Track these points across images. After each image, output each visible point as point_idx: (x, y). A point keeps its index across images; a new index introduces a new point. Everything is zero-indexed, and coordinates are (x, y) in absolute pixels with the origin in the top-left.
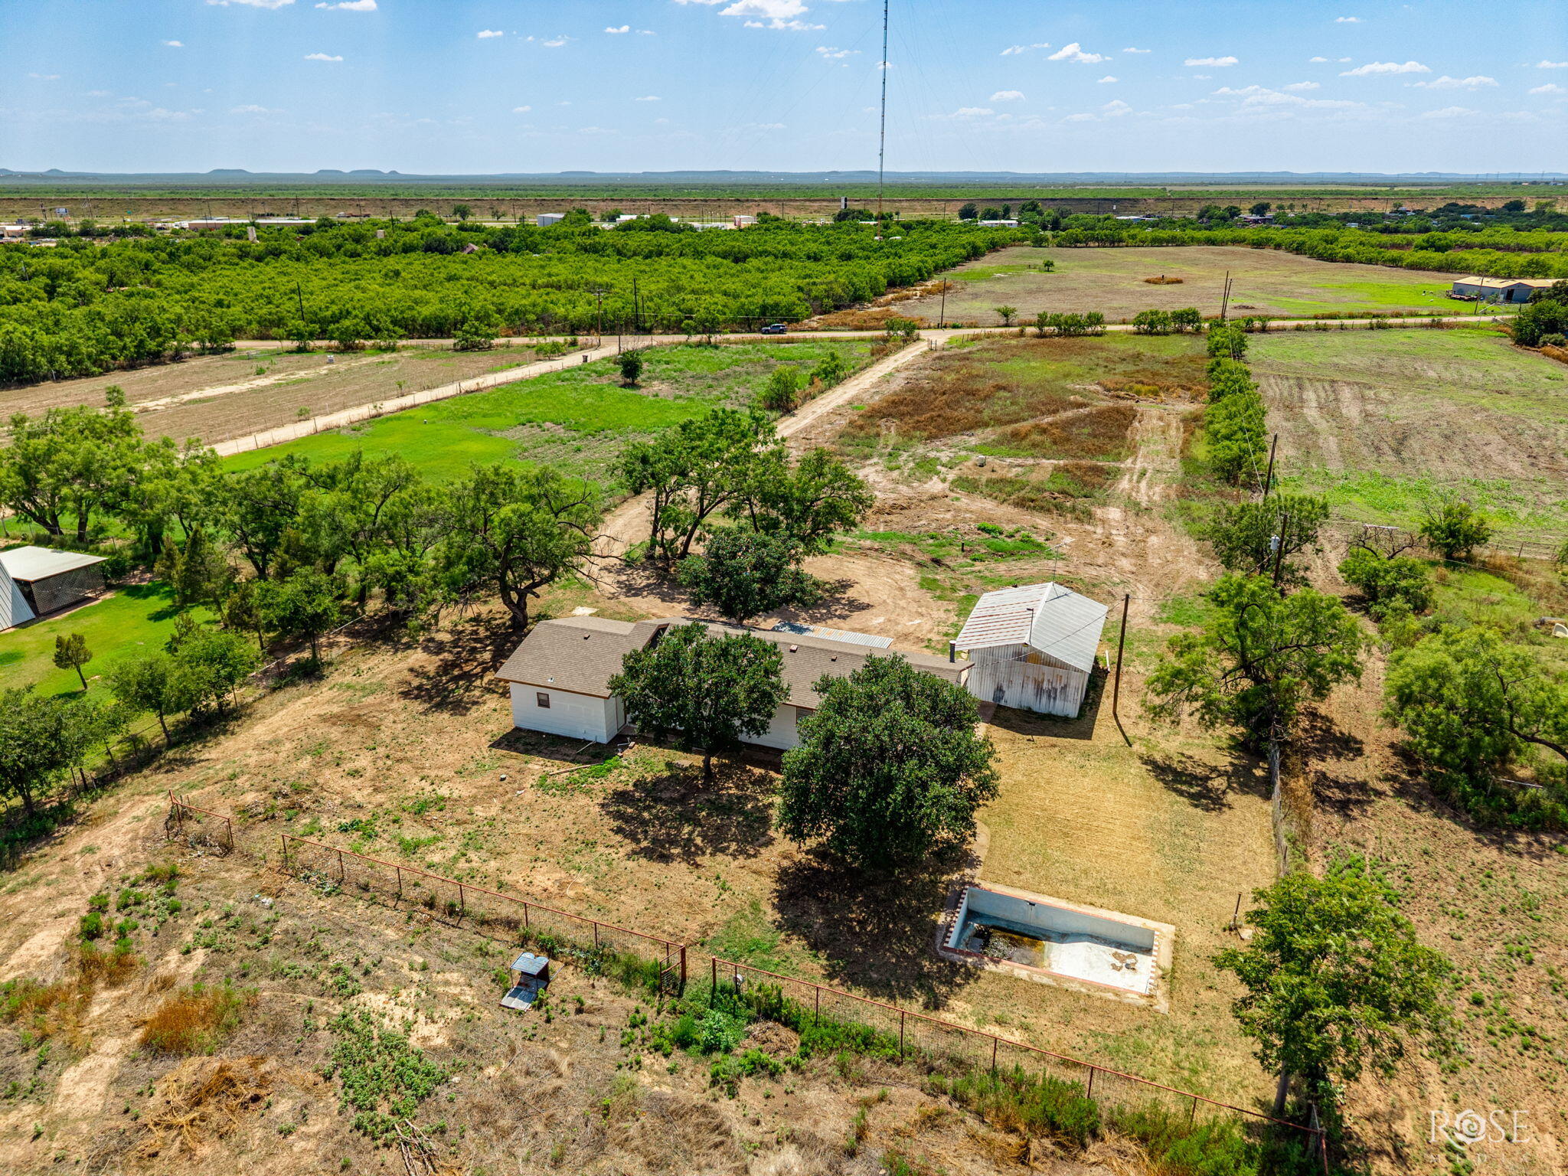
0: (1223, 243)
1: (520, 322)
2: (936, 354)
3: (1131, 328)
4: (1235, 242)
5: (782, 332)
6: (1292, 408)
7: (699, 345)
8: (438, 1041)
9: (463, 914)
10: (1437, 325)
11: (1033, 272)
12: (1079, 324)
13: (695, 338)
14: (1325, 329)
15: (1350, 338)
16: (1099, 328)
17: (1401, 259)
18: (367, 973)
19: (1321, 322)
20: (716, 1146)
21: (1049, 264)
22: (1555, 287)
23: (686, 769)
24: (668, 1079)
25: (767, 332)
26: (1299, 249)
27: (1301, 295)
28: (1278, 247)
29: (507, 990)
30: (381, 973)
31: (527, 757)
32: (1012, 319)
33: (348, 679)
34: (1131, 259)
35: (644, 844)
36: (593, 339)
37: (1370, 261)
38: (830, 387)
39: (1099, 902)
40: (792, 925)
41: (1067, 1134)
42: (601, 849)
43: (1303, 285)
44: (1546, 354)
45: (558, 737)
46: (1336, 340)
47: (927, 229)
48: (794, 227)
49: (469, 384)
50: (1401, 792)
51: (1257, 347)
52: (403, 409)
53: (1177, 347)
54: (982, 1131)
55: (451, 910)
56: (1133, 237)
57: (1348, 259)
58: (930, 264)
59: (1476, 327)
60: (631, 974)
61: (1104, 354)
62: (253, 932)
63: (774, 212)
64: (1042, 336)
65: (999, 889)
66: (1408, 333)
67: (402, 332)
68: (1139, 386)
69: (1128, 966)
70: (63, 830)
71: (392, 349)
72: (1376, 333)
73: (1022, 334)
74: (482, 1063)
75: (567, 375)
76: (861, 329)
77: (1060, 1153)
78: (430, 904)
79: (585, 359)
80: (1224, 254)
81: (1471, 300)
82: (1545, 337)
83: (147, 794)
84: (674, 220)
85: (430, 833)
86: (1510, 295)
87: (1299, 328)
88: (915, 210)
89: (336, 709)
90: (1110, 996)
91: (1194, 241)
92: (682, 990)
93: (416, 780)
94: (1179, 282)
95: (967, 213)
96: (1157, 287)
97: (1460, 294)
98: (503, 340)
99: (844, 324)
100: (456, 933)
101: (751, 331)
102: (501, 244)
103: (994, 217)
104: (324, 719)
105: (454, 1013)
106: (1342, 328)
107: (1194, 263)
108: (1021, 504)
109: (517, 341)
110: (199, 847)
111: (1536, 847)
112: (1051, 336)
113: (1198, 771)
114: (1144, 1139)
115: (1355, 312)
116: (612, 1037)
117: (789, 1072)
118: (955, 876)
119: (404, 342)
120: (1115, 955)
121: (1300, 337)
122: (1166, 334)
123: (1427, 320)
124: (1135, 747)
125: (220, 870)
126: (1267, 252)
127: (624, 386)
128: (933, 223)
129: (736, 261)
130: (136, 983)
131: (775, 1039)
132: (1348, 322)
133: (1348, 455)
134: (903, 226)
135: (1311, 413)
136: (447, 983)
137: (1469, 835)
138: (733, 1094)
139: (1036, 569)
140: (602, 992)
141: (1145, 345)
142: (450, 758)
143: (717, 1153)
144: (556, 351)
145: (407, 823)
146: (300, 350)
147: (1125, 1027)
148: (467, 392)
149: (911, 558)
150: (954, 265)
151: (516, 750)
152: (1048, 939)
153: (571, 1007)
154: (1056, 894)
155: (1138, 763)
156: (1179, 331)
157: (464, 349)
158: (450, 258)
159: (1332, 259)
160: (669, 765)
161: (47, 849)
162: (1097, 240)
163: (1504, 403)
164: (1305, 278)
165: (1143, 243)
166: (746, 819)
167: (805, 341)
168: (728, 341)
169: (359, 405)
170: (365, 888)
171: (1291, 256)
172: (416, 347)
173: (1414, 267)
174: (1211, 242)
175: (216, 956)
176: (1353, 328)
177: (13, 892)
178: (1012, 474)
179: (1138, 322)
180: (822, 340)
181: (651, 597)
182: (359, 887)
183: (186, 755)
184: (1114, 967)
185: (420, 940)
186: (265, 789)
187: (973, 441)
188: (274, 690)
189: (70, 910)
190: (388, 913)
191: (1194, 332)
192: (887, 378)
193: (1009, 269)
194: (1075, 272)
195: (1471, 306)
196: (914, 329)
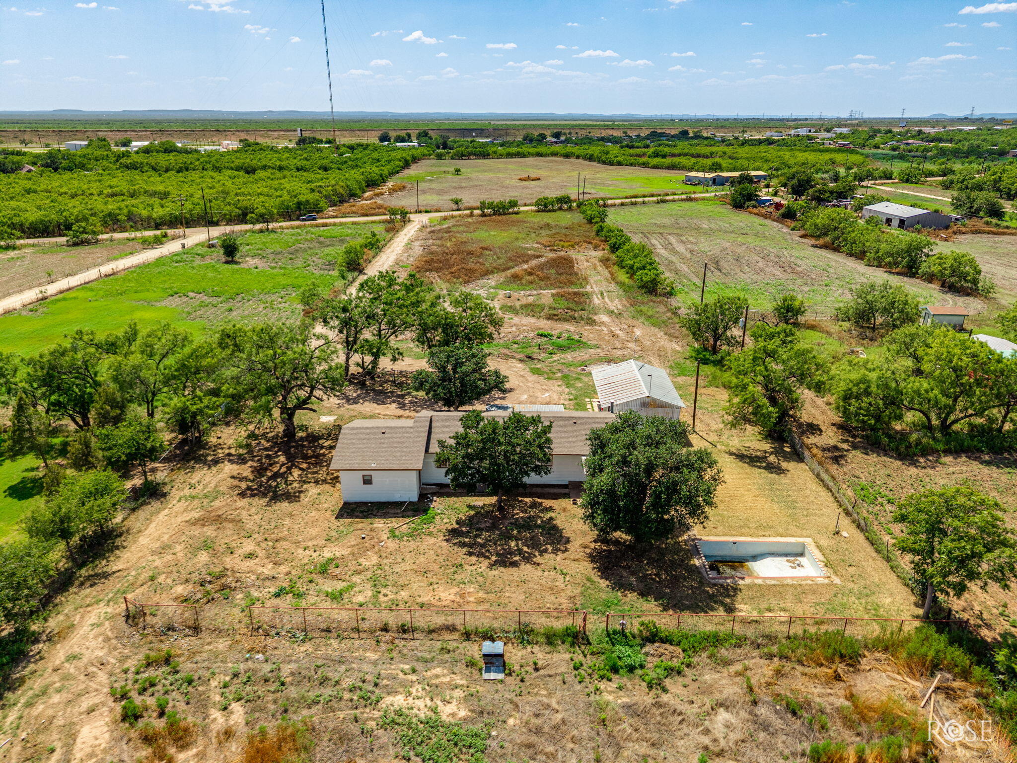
0: (546, 155)
1: (112, 222)
2: (428, 230)
3: (534, 208)
4: (554, 154)
5: (314, 219)
7: (261, 231)
8: (463, 713)
9: (414, 630)
10: (689, 199)
11: (449, 176)
12: (504, 207)
13: (258, 227)
14: (635, 204)
15: (652, 208)
16: (516, 209)
17: (648, 163)
18: (376, 685)
19: (633, 200)
20: (681, 722)
21: (458, 171)
22: (740, 176)
23: (482, 508)
24: (621, 693)
25: (304, 220)
26: (591, 158)
27: (609, 185)
28: (578, 157)
29: (480, 670)
30: (385, 682)
31: (369, 520)
32: (461, 206)
33: (187, 492)
34: (501, 166)
35: (494, 558)
36: (179, 231)
37: (631, 165)
38: (377, 254)
39: (767, 533)
40: (620, 585)
41: (851, 658)
42: (467, 567)
43: (606, 179)
44: (751, 213)
45: (380, 503)
46: (646, 210)
47: (364, 149)
48: (273, 149)
49: (106, 269)
50: (855, 447)
51: (613, 216)
52: (61, 292)
54: (807, 670)
55: (403, 629)
56: (495, 152)
57: (619, 164)
58: (386, 172)
59: (709, 199)
60: (551, 639)
61: (528, 225)
62: (266, 681)
63: (251, 140)
64: (484, 215)
65: (712, 538)
66: (677, 204)
67: (18, 234)
68: (562, 243)
69: (798, 565)
70: (36, 648)
71: (14, 248)
72: (662, 205)
73: (471, 215)
74: (503, 718)
75: (179, 258)
76: (367, 215)
77: (851, 669)
78: (385, 629)
79: (183, 246)
80: (551, 162)
81: (696, 185)
82: (748, 203)
83: (88, 606)
84: (180, 145)
85: (345, 584)
86: (715, 181)
87: (622, 204)
88: (345, 137)
89: (196, 515)
90: (809, 582)
91: (530, 155)
92: (588, 640)
93: (300, 551)
94: (539, 179)
95: (384, 138)
96: (526, 183)
97: (689, 181)
98: (105, 236)
99: (354, 213)
100: (417, 643)
101: (291, 220)
102: (52, 163)
103: (403, 140)
104: (194, 523)
105: (458, 693)
106: (644, 203)
108: (550, 317)
109: (117, 236)
110: (170, 633)
111: (929, 463)
112: (490, 215)
113: (759, 454)
114: (886, 649)
115: (646, 193)
116: (569, 679)
117: (686, 669)
118: (685, 537)
119: (22, 242)
120: (788, 561)
121: (626, 209)
122: (555, 211)
123: (684, 197)
124: (719, 447)
125: (202, 645)
126: (572, 160)
127: (227, 262)
128: (368, 145)
129: (248, 172)
130: (201, 741)
131: (666, 652)
132: (646, 199)
134: (348, 147)
136: (437, 676)
137: (899, 463)
138: (665, 690)
139: (588, 356)
140: (540, 654)
142: (314, 531)
143: (684, 726)
144: (157, 242)
145: (321, 580)
147: (828, 597)
148: (106, 276)
149: (513, 357)
150: (398, 172)
151: (357, 517)
152: (747, 561)
153: (530, 669)
154: (742, 535)
155: (727, 456)
156: (560, 209)
157: (75, 244)
158: (13, 176)
159: (610, 163)
160: (470, 507)
161: (32, 666)
162: (475, 155)
163: (749, 240)
164: (605, 175)
165: (501, 156)
166: (543, 530)
167: (335, 224)
168: (281, 227)
169: (20, 292)
170: (328, 630)
171: (587, 163)
172: (34, 245)
173: (655, 167)
174: (540, 155)
175: (251, 705)
176: (649, 203)
177: (29, 705)
178: (531, 299)
179: (537, 204)
180: (346, 223)
181: (367, 404)
182: (323, 630)
183: (99, 570)
184: (793, 568)
185: (394, 654)
186: (187, 581)
187: (492, 282)
188: (134, 510)
189: (97, 705)
190: (357, 643)
191: (570, 209)
192: (408, 246)
193: (432, 173)
194: (474, 175)
195: (700, 188)
196: (404, 214)
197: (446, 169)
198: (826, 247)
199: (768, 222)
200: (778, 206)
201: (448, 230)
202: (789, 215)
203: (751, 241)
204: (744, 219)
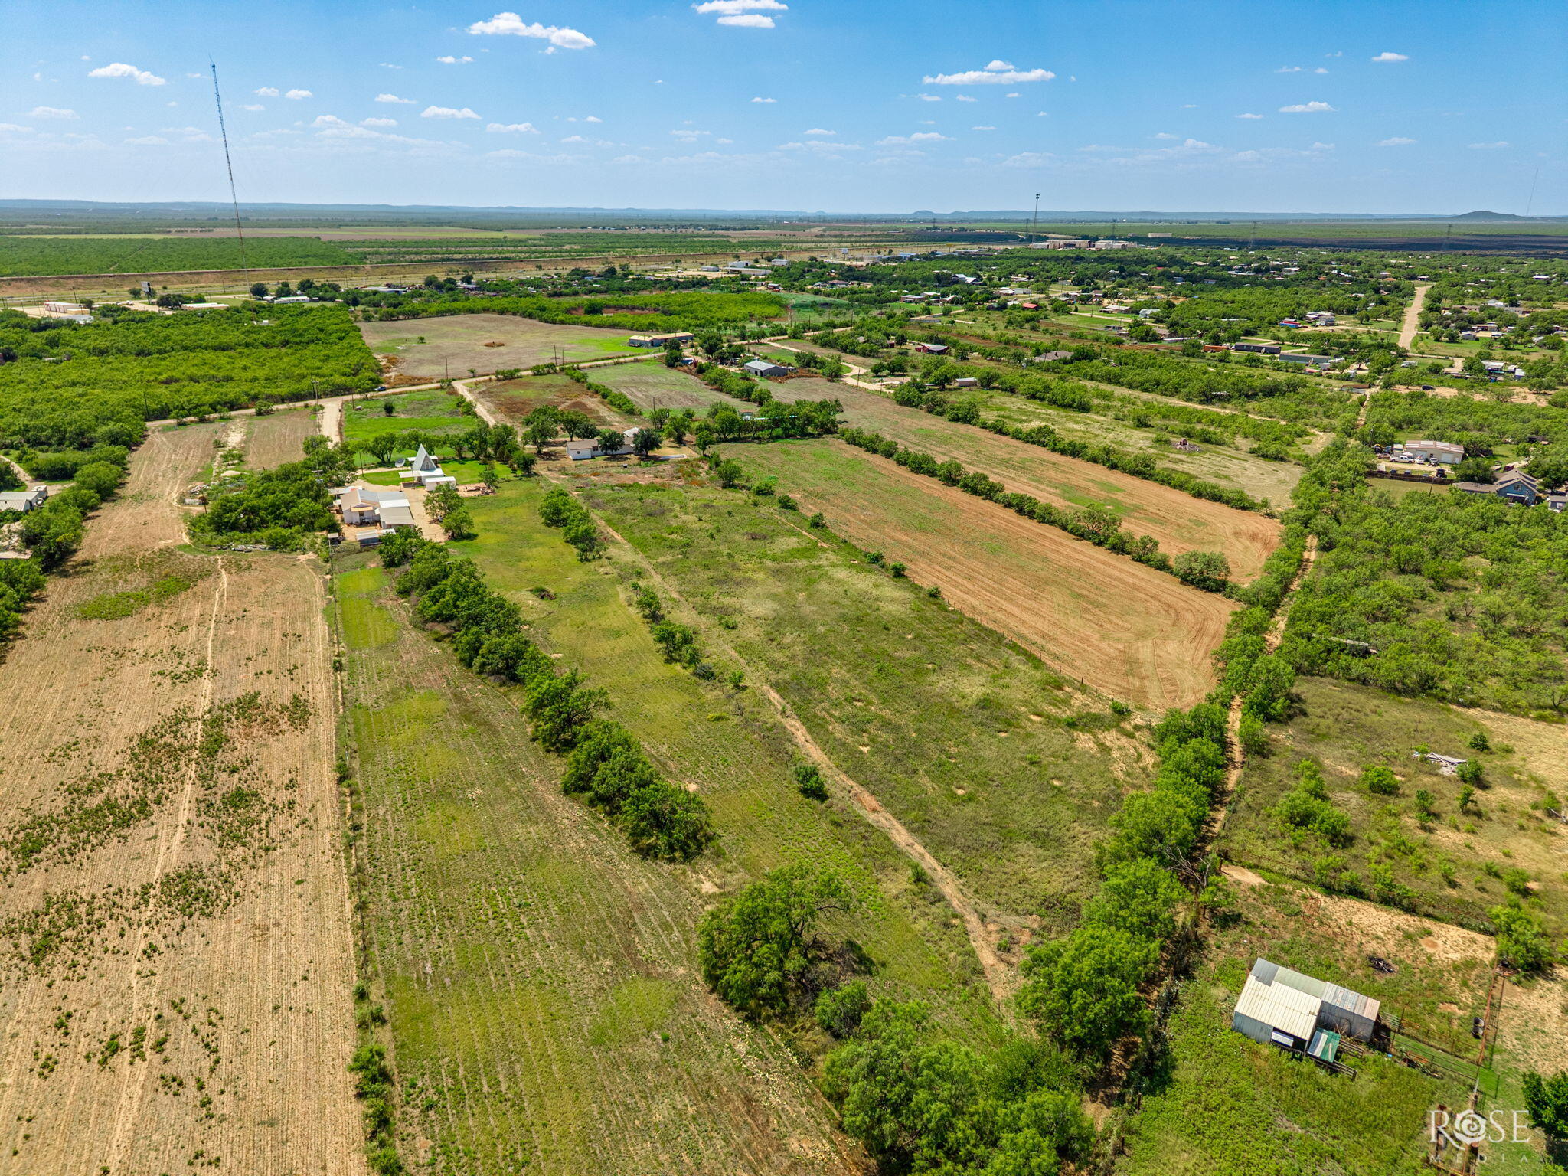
0: (477, 311)
3: (529, 372)
4: (484, 309)
10: (636, 361)
11: (415, 344)
14: (598, 366)
15: (613, 369)
16: (519, 374)
19: (596, 363)
21: (422, 339)
28: (514, 314)
32: (475, 374)
34: (447, 327)
37: (574, 323)
43: (562, 342)
44: (678, 370)
46: (608, 370)
51: (590, 376)
53: (559, 379)
57: (564, 322)
59: (651, 361)
61: (538, 384)
64: (499, 380)
68: (570, 395)
73: (490, 380)
76: (415, 385)
81: (639, 346)
82: (676, 363)
86: (653, 343)
87: (590, 367)
91: (459, 311)
94: (503, 345)
95: (259, 291)
96: (495, 349)
97: (633, 343)
103: (286, 294)
106: (605, 365)
107: (484, 329)
112: (504, 379)
115: (603, 357)
121: (596, 369)
122: (546, 374)
123: (632, 359)
132: (605, 362)
141: (539, 380)
156: (549, 373)
165: (430, 314)
171: (526, 320)
173: (598, 326)
174: (472, 311)
179: (530, 369)
191: (555, 372)
192: (481, 401)
193: (396, 342)
194: (441, 342)
195: (642, 350)
196: (444, 382)
197: (410, 336)
198: (717, 390)
199: (689, 376)
200: (695, 364)
201: (489, 391)
202: (701, 370)
203: (677, 388)
204: (674, 375)
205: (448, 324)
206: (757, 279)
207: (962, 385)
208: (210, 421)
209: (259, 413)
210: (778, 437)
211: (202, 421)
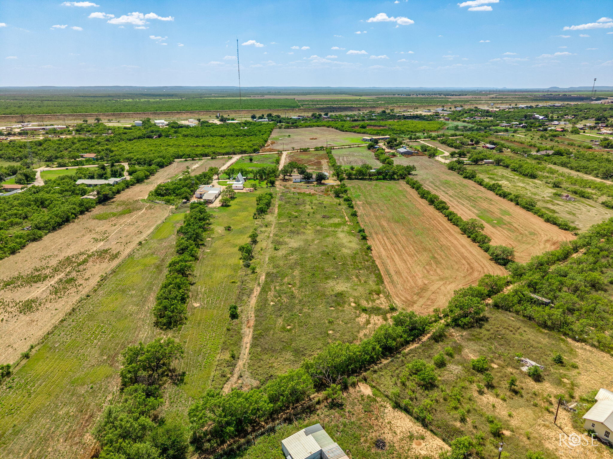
0: (320, 126)
1: (215, 154)
2: (288, 155)
3: (313, 149)
4: (323, 126)
6: (339, 160)
10: (358, 147)
11: (286, 137)
12: (306, 149)
15: (346, 150)
16: (309, 150)
19: (342, 147)
21: (289, 135)
26: (337, 128)
28: (332, 127)
32: (295, 149)
36: (232, 156)
37: (350, 132)
43: (338, 139)
44: (371, 151)
46: (344, 150)
51: (333, 152)
53: (322, 152)
57: (346, 131)
58: (266, 138)
59: (363, 147)
61: (312, 154)
64: (301, 152)
66: (355, 148)
67: (202, 156)
68: (319, 158)
72: (349, 149)
73: (298, 152)
76: (270, 152)
80: (322, 130)
81: (364, 141)
82: (372, 148)
86: (371, 140)
87: (339, 148)
91: (314, 126)
94: (316, 139)
95: (253, 117)
96: (312, 141)
99: (266, 151)
103: (262, 118)
107: (316, 133)
115: (347, 144)
119: (203, 158)
121: (339, 150)
122: (319, 150)
126: (330, 129)
127: (250, 162)
133: (345, 164)
135: (341, 160)
141: (317, 152)
144: (230, 158)
146: (186, 160)
150: (269, 137)
156: (321, 150)
159: (343, 131)
162: (293, 126)
163: (363, 158)
164: (338, 137)
165: (304, 127)
167: (264, 154)
171: (335, 130)
174: (318, 126)
179: (315, 148)
180: (267, 154)
191: (323, 150)
192: (285, 159)
193: (281, 136)
194: (295, 137)
196: (281, 151)
197: (285, 134)
199: (373, 153)
201: (293, 156)
205: (305, 131)
206: (443, 116)
207: (486, 163)
208: (195, 160)
209: (212, 159)
210: (380, 179)
211: (193, 160)
